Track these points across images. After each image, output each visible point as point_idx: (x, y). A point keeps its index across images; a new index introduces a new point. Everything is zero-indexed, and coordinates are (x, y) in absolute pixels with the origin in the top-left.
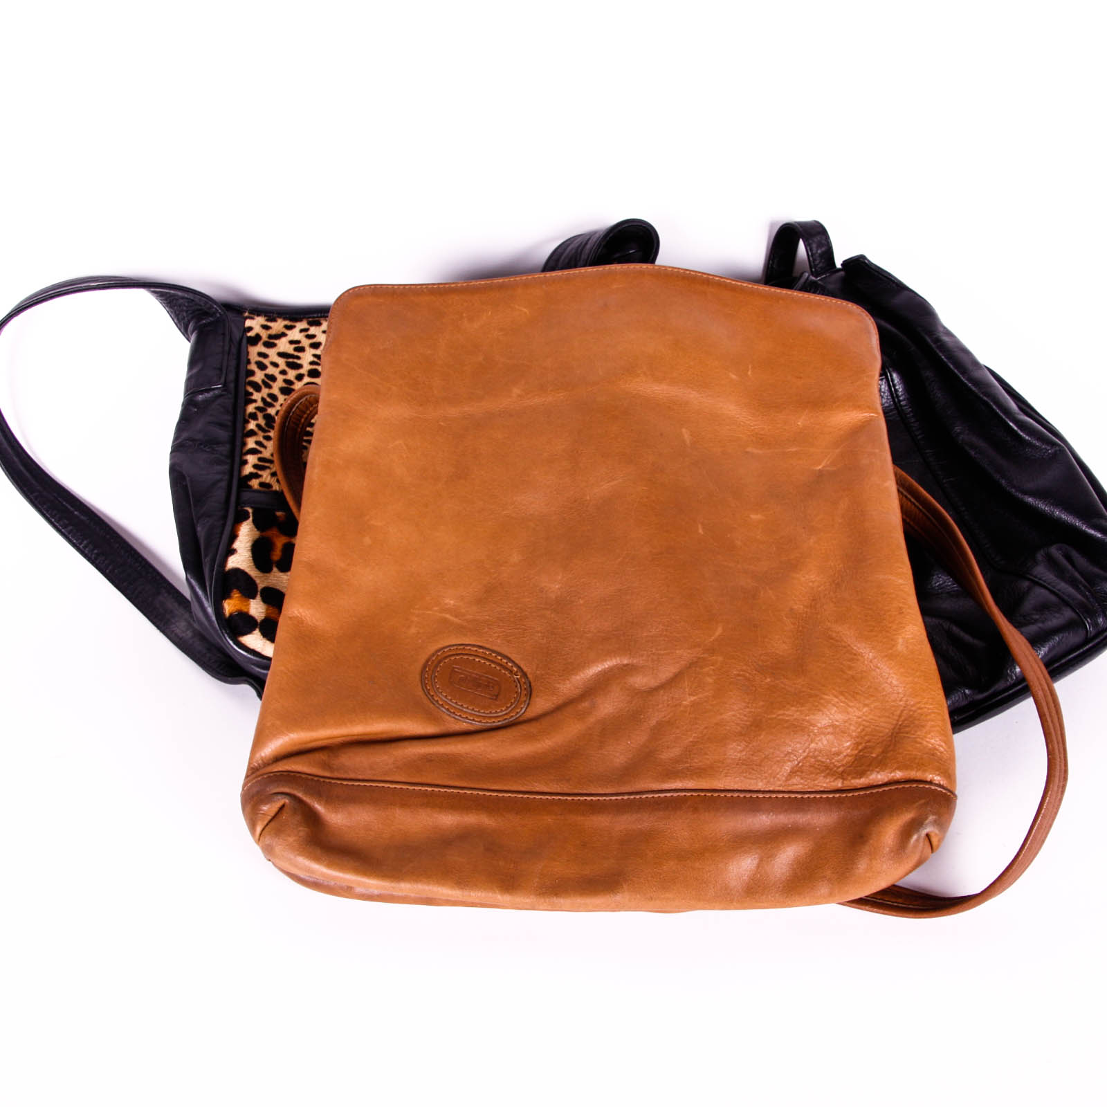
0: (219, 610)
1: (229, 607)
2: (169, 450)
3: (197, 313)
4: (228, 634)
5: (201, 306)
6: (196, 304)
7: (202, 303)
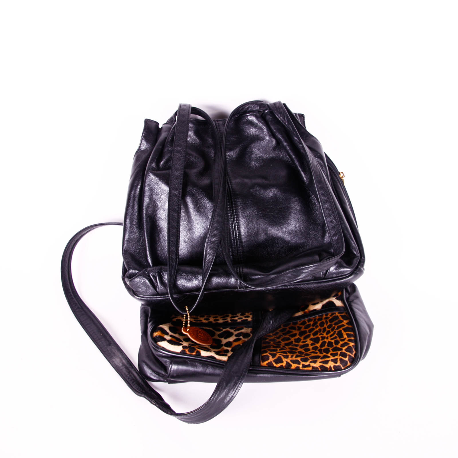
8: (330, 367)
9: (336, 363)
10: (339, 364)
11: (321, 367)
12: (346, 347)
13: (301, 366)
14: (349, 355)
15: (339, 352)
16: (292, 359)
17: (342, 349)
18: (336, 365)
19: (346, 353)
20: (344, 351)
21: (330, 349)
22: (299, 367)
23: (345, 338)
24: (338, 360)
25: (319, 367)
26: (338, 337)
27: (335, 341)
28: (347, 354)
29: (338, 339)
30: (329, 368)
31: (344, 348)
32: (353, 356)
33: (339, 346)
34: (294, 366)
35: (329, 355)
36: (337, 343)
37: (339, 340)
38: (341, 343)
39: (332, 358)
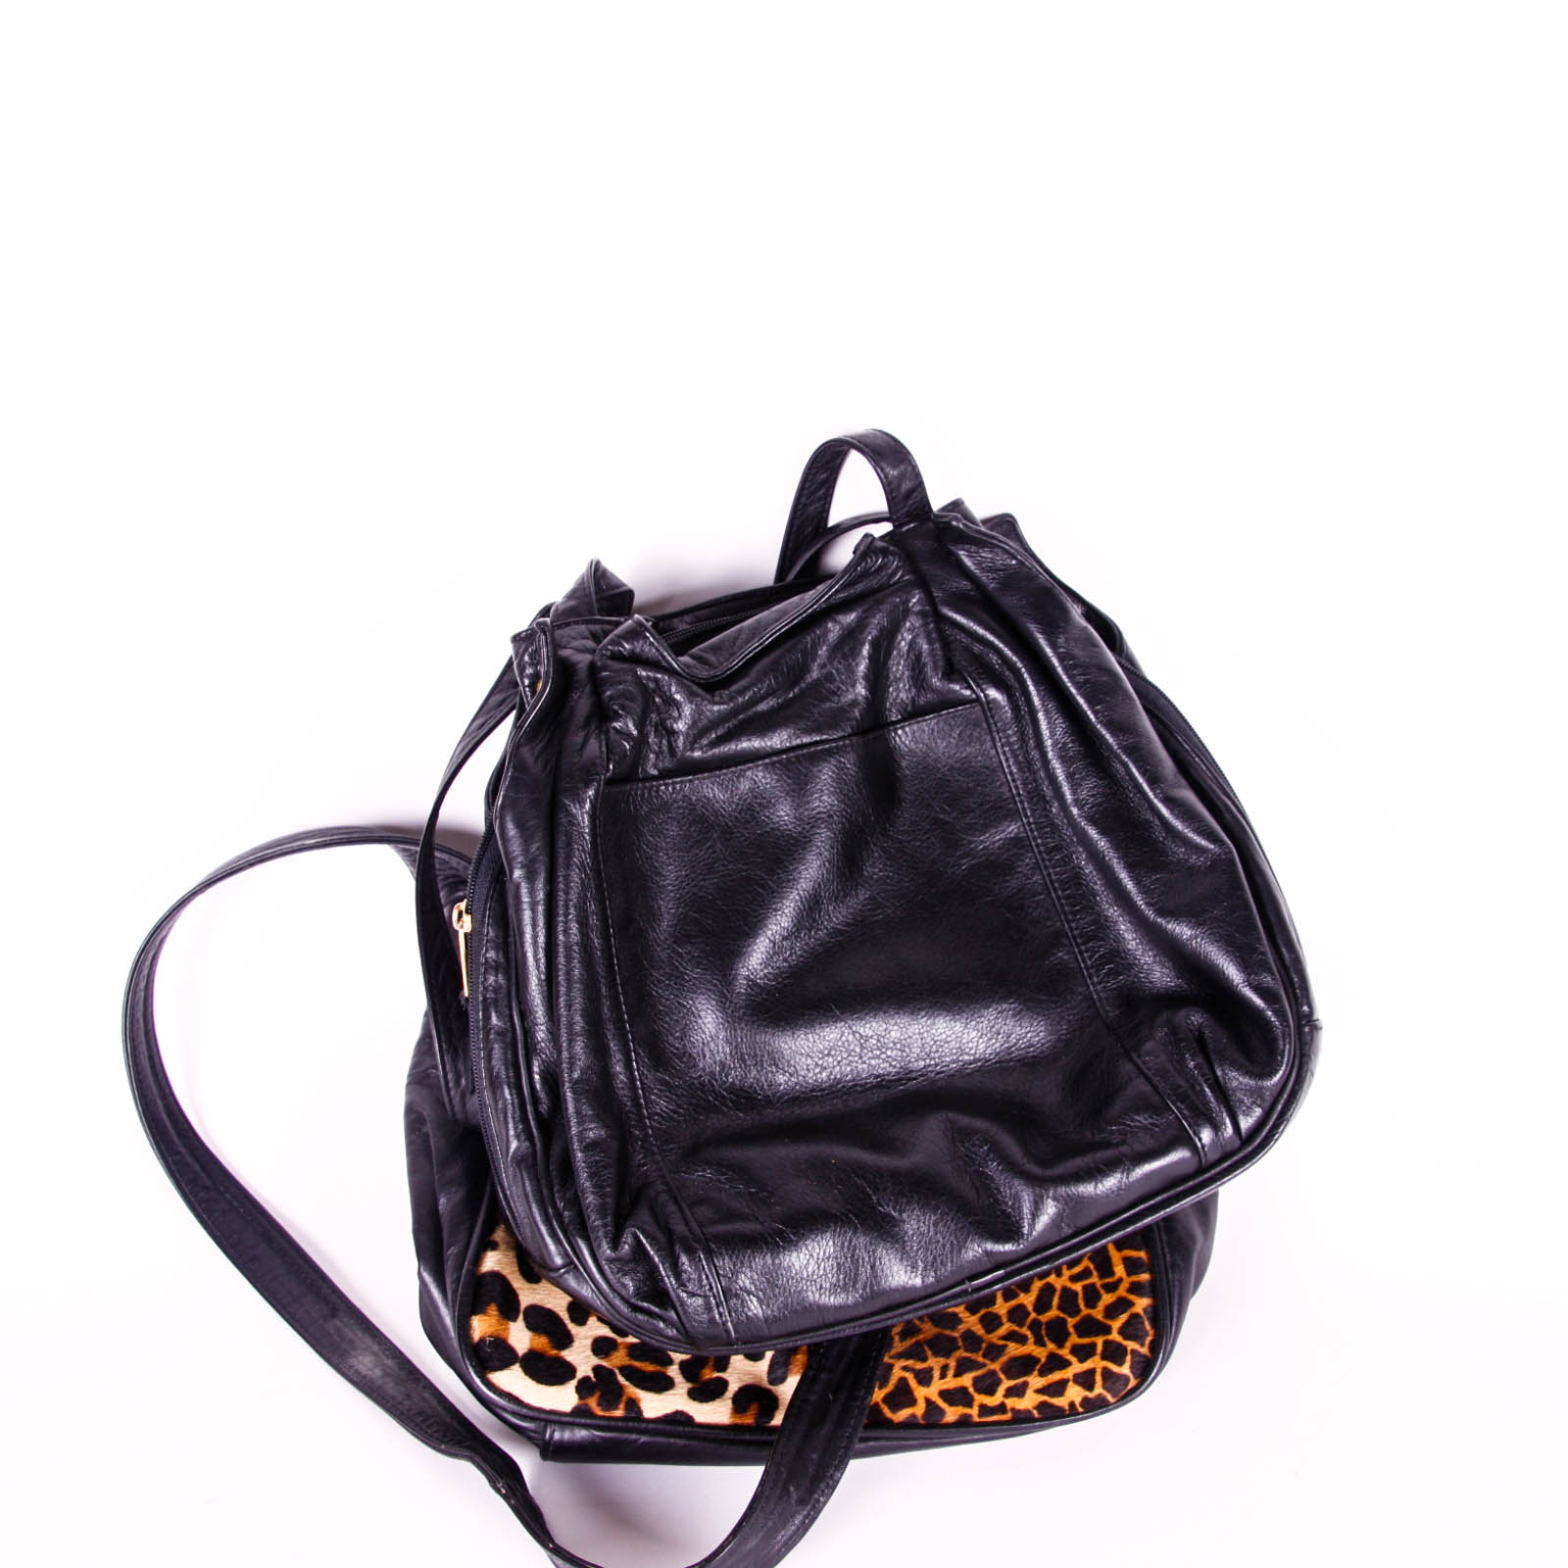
0: (464, 1328)
1: (481, 1326)
2: (404, 1080)
3: (450, 880)
4: (472, 1366)
5: (457, 870)
6: (451, 868)
7: (460, 868)
8: (1072, 1404)
9: (1090, 1387)
10: (1099, 1390)
11: (1041, 1406)
12: (1124, 1318)
13: (974, 1412)
14: (1133, 1352)
15: (1100, 1341)
16: (945, 1387)
17: (1108, 1330)
18: (1091, 1395)
19: (1125, 1343)
20: (1115, 1336)
21: (1071, 1322)
22: (970, 1416)
23: (1120, 1280)
24: (1099, 1372)
25: (1035, 1408)
26: (1095, 1273)
27: (1085, 1288)
28: (1125, 1348)
29: (1095, 1279)
30: (1067, 1408)
31: (1116, 1325)
32: (1144, 1350)
33: (1098, 1313)
34: (952, 1414)
35: (1065, 1352)
36: (1092, 1297)
37: (1098, 1285)
38: (1107, 1299)
39: (1077, 1367)
